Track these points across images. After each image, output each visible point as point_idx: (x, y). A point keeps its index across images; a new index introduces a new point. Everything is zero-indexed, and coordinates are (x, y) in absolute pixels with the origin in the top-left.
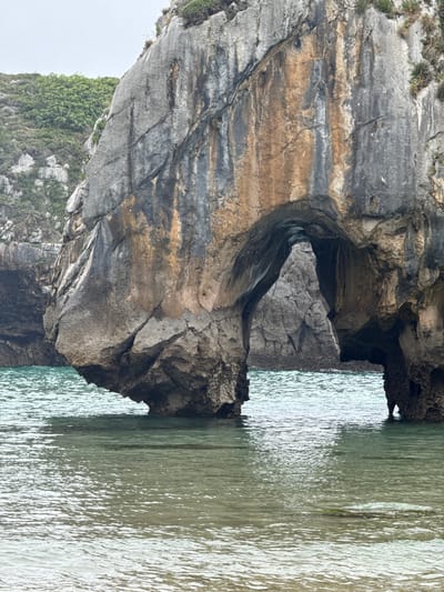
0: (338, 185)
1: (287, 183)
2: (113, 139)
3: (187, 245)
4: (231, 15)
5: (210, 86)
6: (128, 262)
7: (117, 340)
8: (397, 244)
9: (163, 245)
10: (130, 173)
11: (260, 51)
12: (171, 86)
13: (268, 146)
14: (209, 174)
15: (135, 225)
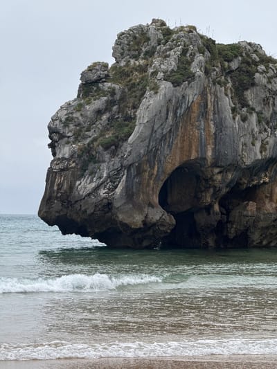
1: (190, 151)
3: (157, 177)
4: (189, 83)
5: (179, 111)
6: (140, 183)
8: (219, 177)
9: (151, 176)
10: (148, 147)
12: (168, 111)
13: (184, 137)
14: (166, 147)
15: (145, 168)
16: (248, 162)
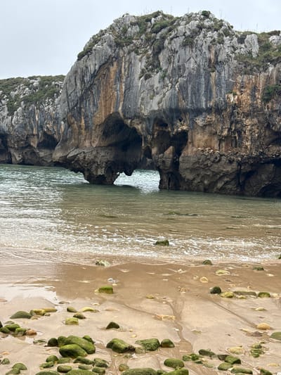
0: (120, 108)
1: (110, 108)
2: (62, 96)
3: (87, 128)
5: (85, 79)
6: (72, 132)
7: (64, 155)
8: (140, 127)
9: (80, 127)
10: (69, 105)
11: (97, 67)
12: (75, 79)
13: (106, 97)
14: (91, 106)
15: (72, 121)
16: (146, 113)
